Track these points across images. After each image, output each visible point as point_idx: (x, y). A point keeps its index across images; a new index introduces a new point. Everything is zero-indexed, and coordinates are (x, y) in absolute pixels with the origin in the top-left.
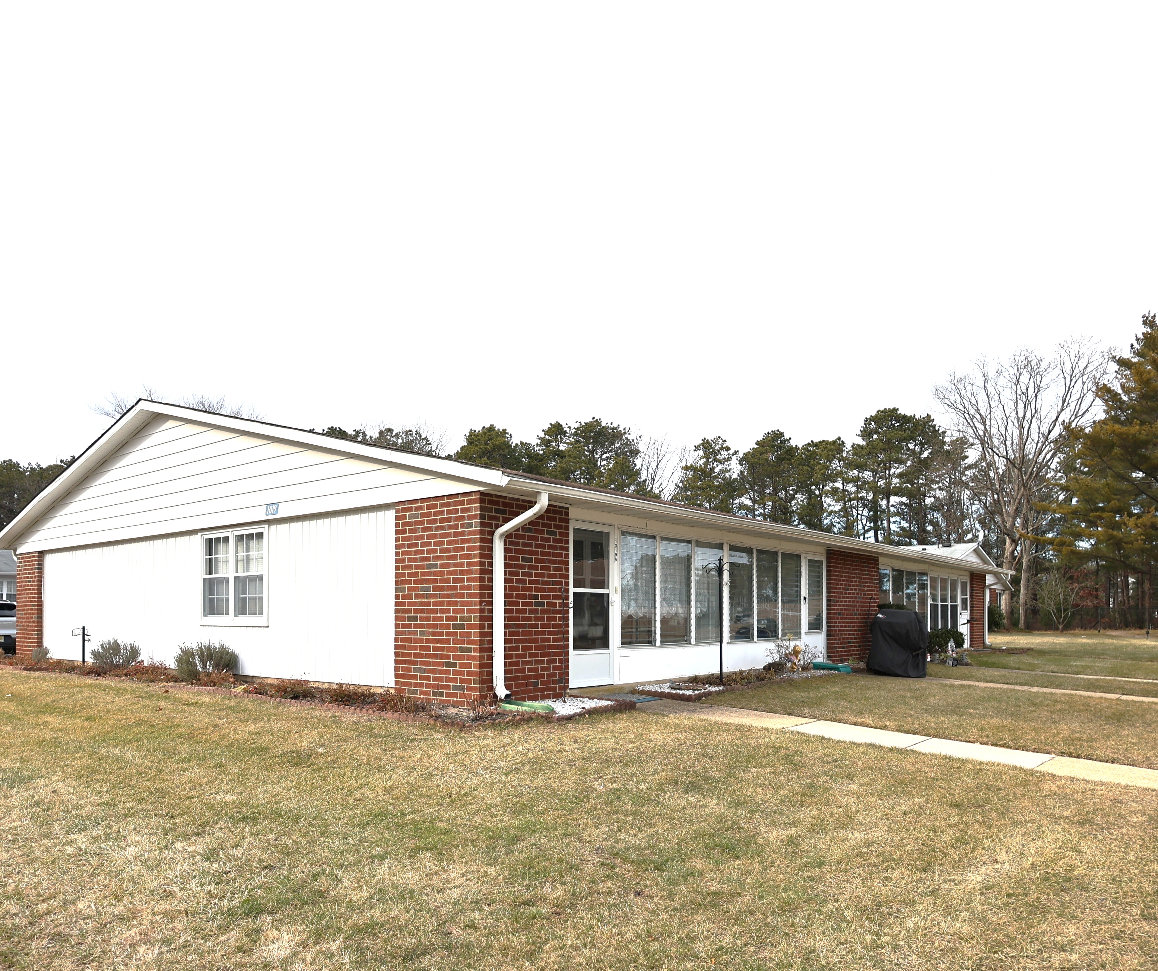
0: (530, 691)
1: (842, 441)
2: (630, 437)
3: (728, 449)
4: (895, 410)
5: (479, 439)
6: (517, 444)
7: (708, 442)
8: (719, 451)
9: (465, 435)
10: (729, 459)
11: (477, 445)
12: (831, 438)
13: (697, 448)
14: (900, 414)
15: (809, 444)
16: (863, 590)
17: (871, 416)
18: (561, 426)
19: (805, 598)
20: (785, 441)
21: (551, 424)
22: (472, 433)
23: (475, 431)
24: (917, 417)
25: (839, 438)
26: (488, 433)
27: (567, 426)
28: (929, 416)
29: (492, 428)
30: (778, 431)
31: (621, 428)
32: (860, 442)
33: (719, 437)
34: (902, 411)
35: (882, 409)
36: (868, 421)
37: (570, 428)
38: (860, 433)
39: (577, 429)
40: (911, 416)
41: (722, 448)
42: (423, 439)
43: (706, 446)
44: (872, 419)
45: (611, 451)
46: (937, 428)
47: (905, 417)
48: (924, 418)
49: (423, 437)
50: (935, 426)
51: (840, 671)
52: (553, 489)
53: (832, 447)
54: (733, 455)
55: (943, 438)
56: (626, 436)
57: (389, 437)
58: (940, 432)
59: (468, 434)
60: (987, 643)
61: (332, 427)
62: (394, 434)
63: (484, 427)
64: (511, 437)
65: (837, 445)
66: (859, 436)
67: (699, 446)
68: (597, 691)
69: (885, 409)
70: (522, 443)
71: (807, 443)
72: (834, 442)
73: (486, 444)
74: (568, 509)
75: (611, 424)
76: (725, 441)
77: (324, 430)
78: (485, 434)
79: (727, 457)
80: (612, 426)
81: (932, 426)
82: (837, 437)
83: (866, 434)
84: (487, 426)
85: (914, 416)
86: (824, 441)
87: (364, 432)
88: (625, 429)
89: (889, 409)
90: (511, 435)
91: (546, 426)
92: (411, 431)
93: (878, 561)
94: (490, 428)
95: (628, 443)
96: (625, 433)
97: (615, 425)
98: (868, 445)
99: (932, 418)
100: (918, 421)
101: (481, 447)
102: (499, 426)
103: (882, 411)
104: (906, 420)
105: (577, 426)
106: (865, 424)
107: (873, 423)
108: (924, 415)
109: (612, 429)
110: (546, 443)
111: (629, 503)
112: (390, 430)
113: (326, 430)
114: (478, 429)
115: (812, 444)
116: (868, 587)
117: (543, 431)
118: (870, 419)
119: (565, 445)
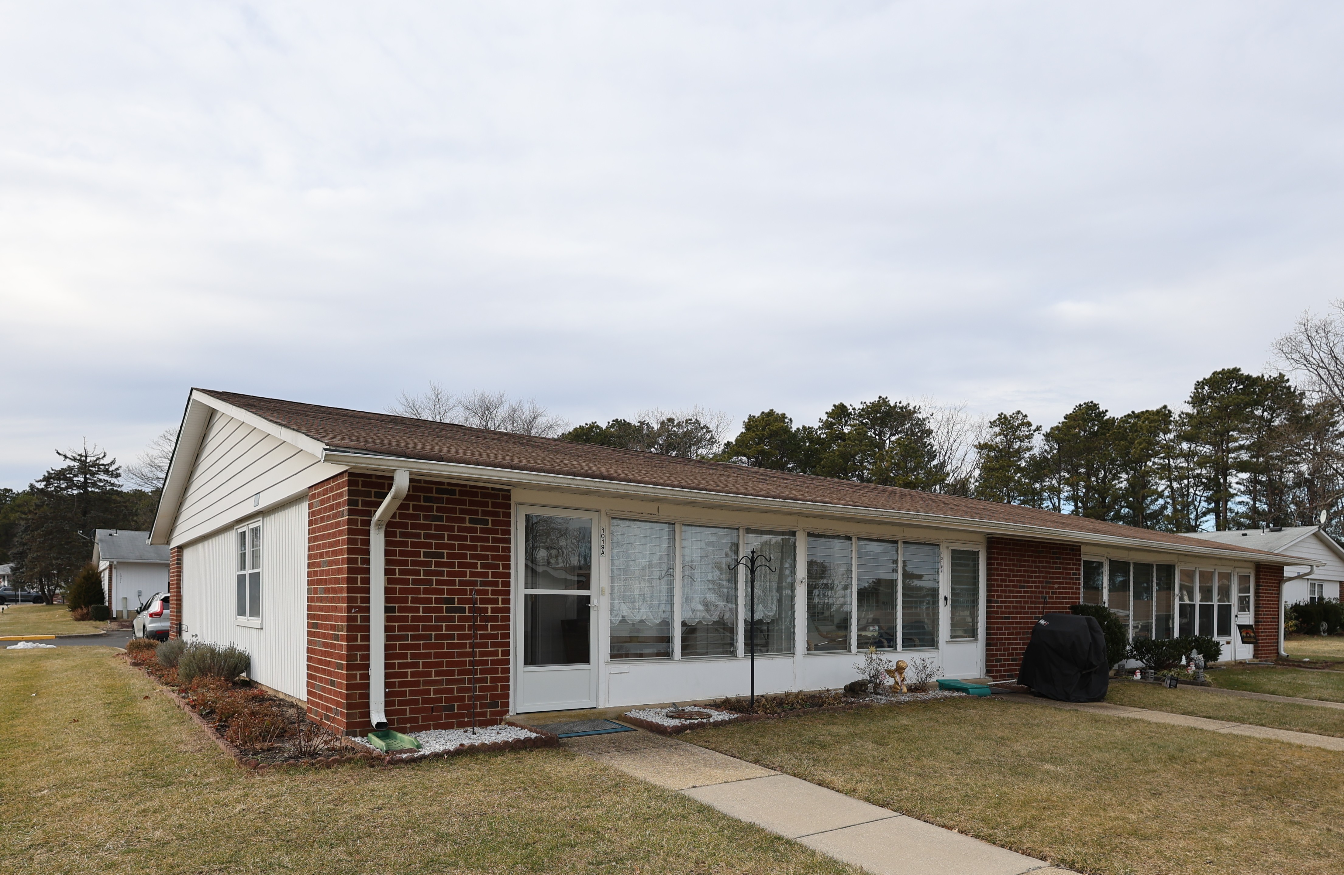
0: (440, 718)
1: (1169, 411)
2: (920, 416)
3: (1029, 424)
4: (1236, 370)
5: (757, 425)
6: (798, 429)
7: (1005, 417)
8: (1018, 427)
9: (744, 422)
10: (1030, 437)
11: (754, 431)
12: (1154, 407)
13: (993, 424)
14: (1242, 375)
15: (1129, 415)
16: (1053, 588)
17: (1204, 379)
18: (846, 407)
19: (946, 599)
20: (1100, 413)
21: (834, 406)
22: (751, 418)
23: (754, 417)
24: (1266, 377)
25: (1165, 407)
26: (766, 419)
27: (851, 408)
28: (1282, 376)
29: (771, 413)
30: (1092, 402)
31: (911, 408)
32: (1189, 409)
33: (1019, 412)
34: (1245, 372)
35: (1219, 370)
36: (1200, 385)
37: (854, 409)
38: (1190, 399)
39: (863, 410)
40: (1258, 377)
41: (1022, 424)
42: (702, 428)
43: (1003, 421)
44: (1205, 382)
45: (900, 432)
46: (1292, 390)
47: (1248, 377)
48: (1274, 378)
49: (702, 425)
50: (1290, 387)
51: (968, 693)
52: (414, 465)
53: (1156, 417)
54: (1035, 431)
55: (1301, 400)
56: (915, 415)
57: (670, 427)
58: (1297, 393)
59: (747, 421)
60: (1283, 653)
61: (617, 420)
62: (676, 423)
63: (763, 413)
64: (791, 421)
65: (1163, 415)
66: (1188, 403)
67: (995, 421)
68: (557, 717)
69: (1223, 370)
70: (804, 427)
71: (1126, 414)
72: (1158, 412)
73: (764, 429)
74: (509, 491)
75: (900, 403)
76: (1026, 416)
77: (609, 423)
78: (763, 419)
79: (1027, 434)
80: (901, 405)
81: (1285, 387)
82: (1161, 406)
83: (1197, 400)
84: (766, 411)
85: (1263, 376)
86: (1147, 411)
87: (648, 423)
88: (915, 408)
89: (1229, 369)
90: (791, 419)
91: (830, 409)
92: (691, 420)
93: (1080, 550)
94: (769, 413)
95: (920, 423)
96: (915, 412)
97: (904, 404)
98: (1198, 413)
99: (1286, 378)
100: (1269, 382)
101: (758, 433)
102: (779, 411)
103: (1219, 373)
104: (1250, 381)
105: (861, 407)
106: (1196, 389)
107: (1206, 388)
108: (1275, 375)
109: (901, 408)
110: (828, 425)
111: (566, 481)
112: (671, 420)
113: (611, 423)
114: (757, 414)
115: (1133, 415)
116: (1060, 583)
117: (827, 413)
118: (1202, 382)
119: (849, 428)
